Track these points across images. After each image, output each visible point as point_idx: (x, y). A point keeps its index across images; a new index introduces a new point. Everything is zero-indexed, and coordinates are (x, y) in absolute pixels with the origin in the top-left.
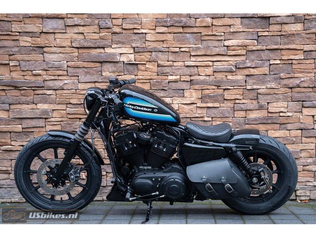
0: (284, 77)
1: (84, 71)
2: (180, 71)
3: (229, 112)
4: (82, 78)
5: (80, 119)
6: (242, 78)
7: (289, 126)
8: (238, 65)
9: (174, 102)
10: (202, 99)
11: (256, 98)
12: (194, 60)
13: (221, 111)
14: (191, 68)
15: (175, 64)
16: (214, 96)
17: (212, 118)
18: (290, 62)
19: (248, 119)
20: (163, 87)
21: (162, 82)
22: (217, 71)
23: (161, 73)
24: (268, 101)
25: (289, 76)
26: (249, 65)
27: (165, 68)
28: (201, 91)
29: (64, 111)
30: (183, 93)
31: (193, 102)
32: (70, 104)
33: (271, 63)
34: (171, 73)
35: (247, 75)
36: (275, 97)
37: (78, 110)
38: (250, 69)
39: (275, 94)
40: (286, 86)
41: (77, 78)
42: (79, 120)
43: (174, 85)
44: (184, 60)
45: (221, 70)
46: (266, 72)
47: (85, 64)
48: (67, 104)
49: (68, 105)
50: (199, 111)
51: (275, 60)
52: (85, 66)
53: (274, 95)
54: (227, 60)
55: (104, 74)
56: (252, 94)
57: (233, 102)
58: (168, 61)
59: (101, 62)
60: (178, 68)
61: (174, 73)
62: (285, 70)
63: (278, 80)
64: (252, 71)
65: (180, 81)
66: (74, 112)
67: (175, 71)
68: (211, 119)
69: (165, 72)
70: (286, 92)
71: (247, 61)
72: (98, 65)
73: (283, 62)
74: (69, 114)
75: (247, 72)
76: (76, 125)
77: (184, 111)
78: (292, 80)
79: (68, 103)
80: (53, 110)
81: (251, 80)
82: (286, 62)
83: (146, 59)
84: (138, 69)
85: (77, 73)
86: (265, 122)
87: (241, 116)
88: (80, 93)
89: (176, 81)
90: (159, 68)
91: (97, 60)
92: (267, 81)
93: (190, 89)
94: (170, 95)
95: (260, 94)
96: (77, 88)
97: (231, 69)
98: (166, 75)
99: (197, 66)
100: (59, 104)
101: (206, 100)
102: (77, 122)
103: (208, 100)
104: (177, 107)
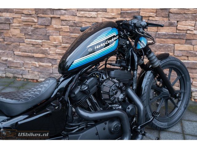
9: (99, 16)
11: (167, 16)
16: (131, 13)
19: (158, 34)
24: (178, 20)
29: (20, 19)
30: (106, 9)
31: (113, 17)
32: (23, 13)
36: (184, 16)
37: (29, 19)
39: (185, 13)
42: (31, 26)
49: (22, 14)
53: (184, 15)
56: (164, 13)
57: (147, 18)
66: (26, 20)
70: (195, 12)
74: (23, 21)
76: (29, 30)
79: (22, 13)
86: (173, 37)
87: (154, 31)
94: (96, 10)
95: (171, 13)
100: (16, 13)
101: (124, 16)
102: (30, 27)
103: (126, 15)
104: (101, 20)
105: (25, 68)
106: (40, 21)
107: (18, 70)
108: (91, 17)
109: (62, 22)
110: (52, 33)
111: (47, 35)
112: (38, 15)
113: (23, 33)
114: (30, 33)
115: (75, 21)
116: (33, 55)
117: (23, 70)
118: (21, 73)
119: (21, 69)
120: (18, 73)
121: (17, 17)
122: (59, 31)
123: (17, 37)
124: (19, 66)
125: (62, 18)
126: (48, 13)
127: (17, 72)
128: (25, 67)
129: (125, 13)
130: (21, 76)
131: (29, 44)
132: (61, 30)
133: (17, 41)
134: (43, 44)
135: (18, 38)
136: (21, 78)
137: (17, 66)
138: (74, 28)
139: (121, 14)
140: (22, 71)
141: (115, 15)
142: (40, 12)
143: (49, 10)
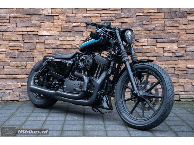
0: (145, 24)
1: (20, 20)
2: (80, 20)
4: (19, 24)
5: (18, 50)
6: (119, 25)
7: (148, 54)
8: (117, 16)
9: (77, 39)
12: (89, 13)
14: (87, 18)
15: (77, 15)
18: (149, 14)
20: (70, 30)
21: (69, 27)
22: (103, 20)
23: (68, 21)
25: (148, 23)
26: (123, 16)
27: (71, 18)
29: (8, 45)
30: (82, 34)
33: (137, 15)
34: (75, 22)
35: (122, 23)
36: (139, 36)
37: (16, 44)
38: (124, 19)
39: (139, 34)
40: (146, 29)
41: (16, 24)
43: (76, 29)
44: (83, 13)
45: (105, 19)
46: (134, 20)
47: (21, 16)
51: (139, 13)
52: (21, 17)
53: (139, 35)
54: (109, 13)
55: (32, 22)
58: (72, 14)
59: (31, 15)
60: (79, 18)
61: (76, 21)
62: (146, 19)
63: (141, 26)
64: (125, 20)
65: (80, 26)
66: (14, 46)
67: (77, 20)
69: (70, 20)
70: (147, 33)
71: (122, 14)
72: (29, 16)
73: (144, 14)
74: (10, 47)
75: (122, 20)
76: (15, 54)
78: (150, 26)
79: (10, 40)
80: (1, 44)
81: (125, 25)
82: (146, 14)
83: (59, 13)
84: (54, 19)
85: (16, 21)
88: (17, 33)
89: (77, 26)
90: (67, 18)
91: (28, 13)
92: (134, 26)
93: (86, 31)
94: (74, 35)
96: (15, 30)
97: (112, 19)
98: (71, 22)
99: (91, 17)
100: (4, 40)
102: (16, 52)
104: (78, 42)
105: (6, 90)
106: (26, 46)
108: (71, 40)
109: (46, 45)
110: (36, 55)
111: (32, 57)
112: (24, 41)
113: (9, 57)
114: (16, 57)
115: (57, 44)
116: (16, 76)
117: (4, 92)
118: (1, 96)
119: (2, 91)
121: (5, 43)
122: (43, 53)
125: (46, 42)
126: (34, 38)
131: (14, 66)
132: (45, 52)
133: (1, 65)
134: (28, 65)
135: (3, 61)
138: (56, 50)
142: (26, 39)
143: (35, 37)
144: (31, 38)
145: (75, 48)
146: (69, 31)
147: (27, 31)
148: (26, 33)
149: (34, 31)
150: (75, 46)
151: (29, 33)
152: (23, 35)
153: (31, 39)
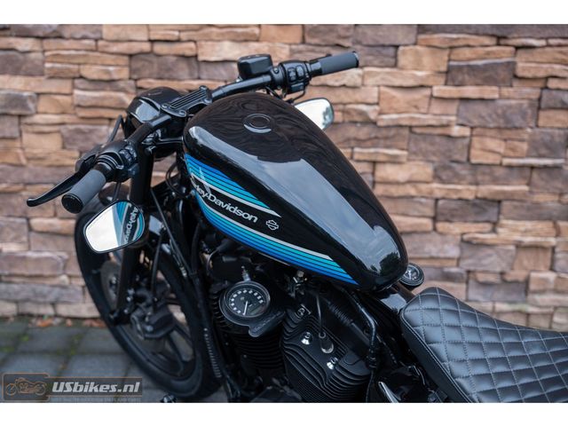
3: (524, 115)
5: (111, 119)
9: (369, 81)
10: (451, 75)
13: (500, 111)
16: (486, 68)
17: (472, 128)
20: (340, 37)
28: (447, 52)
29: (67, 99)
30: (396, 56)
31: (420, 83)
32: (81, 77)
37: (104, 98)
42: (107, 122)
43: (370, 33)
48: (74, 78)
49: (77, 81)
50: (437, 108)
57: (540, 85)
66: (94, 102)
68: (466, 131)
74: (79, 106)
76: (101, 138)
77: (395, 106)
79: (77, 75)
80: (39, 94)
87: (559, 125)
88: (106, 49)
93: (415, 44)
96: (97, 36)
100: (51, 78)
101: (460, 78)
102: (104, 128)
103: (467, 77)
104: (376, 95)
105: (70, 277)
107: (39, 289)
108: (344, 86)
112: (140, 83)
113: (75, 147)
117: (63, 287)
118: (51, 298)
119: (55, 281)
120: (41, 300)
121: (54, 90)
123: (47, 163)
124: (47, 273)
126: (181, 73)
127: (36, 295)
128: (70, 272)
129: (465, 70)
130: (49, 311)
133: (45, 180)
135: (50, 166)
136: (50, 317)
137: (38, 272)
139: (447, 72)
140: (57, 290)
141: (428, 76)
142: (147, 72)
143: (183, 65)
144: (169, 70)
145: (355, 122)
146: (338, 45)
147: (152, 41)
148: (146, 47)
149: (179, 41)
150: (361, 113)
151: (159, 48)
152: (131, 56)
153: (167, 75)
